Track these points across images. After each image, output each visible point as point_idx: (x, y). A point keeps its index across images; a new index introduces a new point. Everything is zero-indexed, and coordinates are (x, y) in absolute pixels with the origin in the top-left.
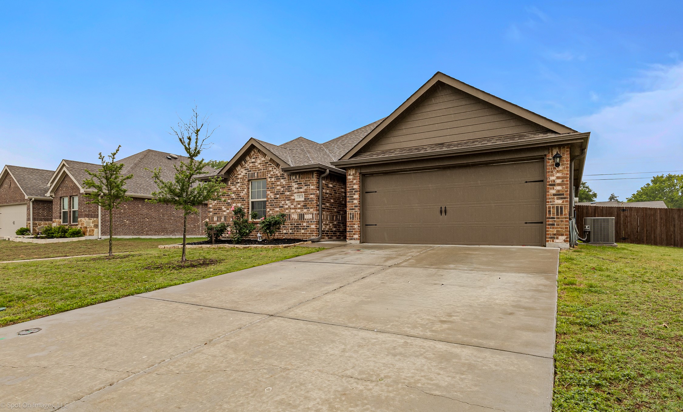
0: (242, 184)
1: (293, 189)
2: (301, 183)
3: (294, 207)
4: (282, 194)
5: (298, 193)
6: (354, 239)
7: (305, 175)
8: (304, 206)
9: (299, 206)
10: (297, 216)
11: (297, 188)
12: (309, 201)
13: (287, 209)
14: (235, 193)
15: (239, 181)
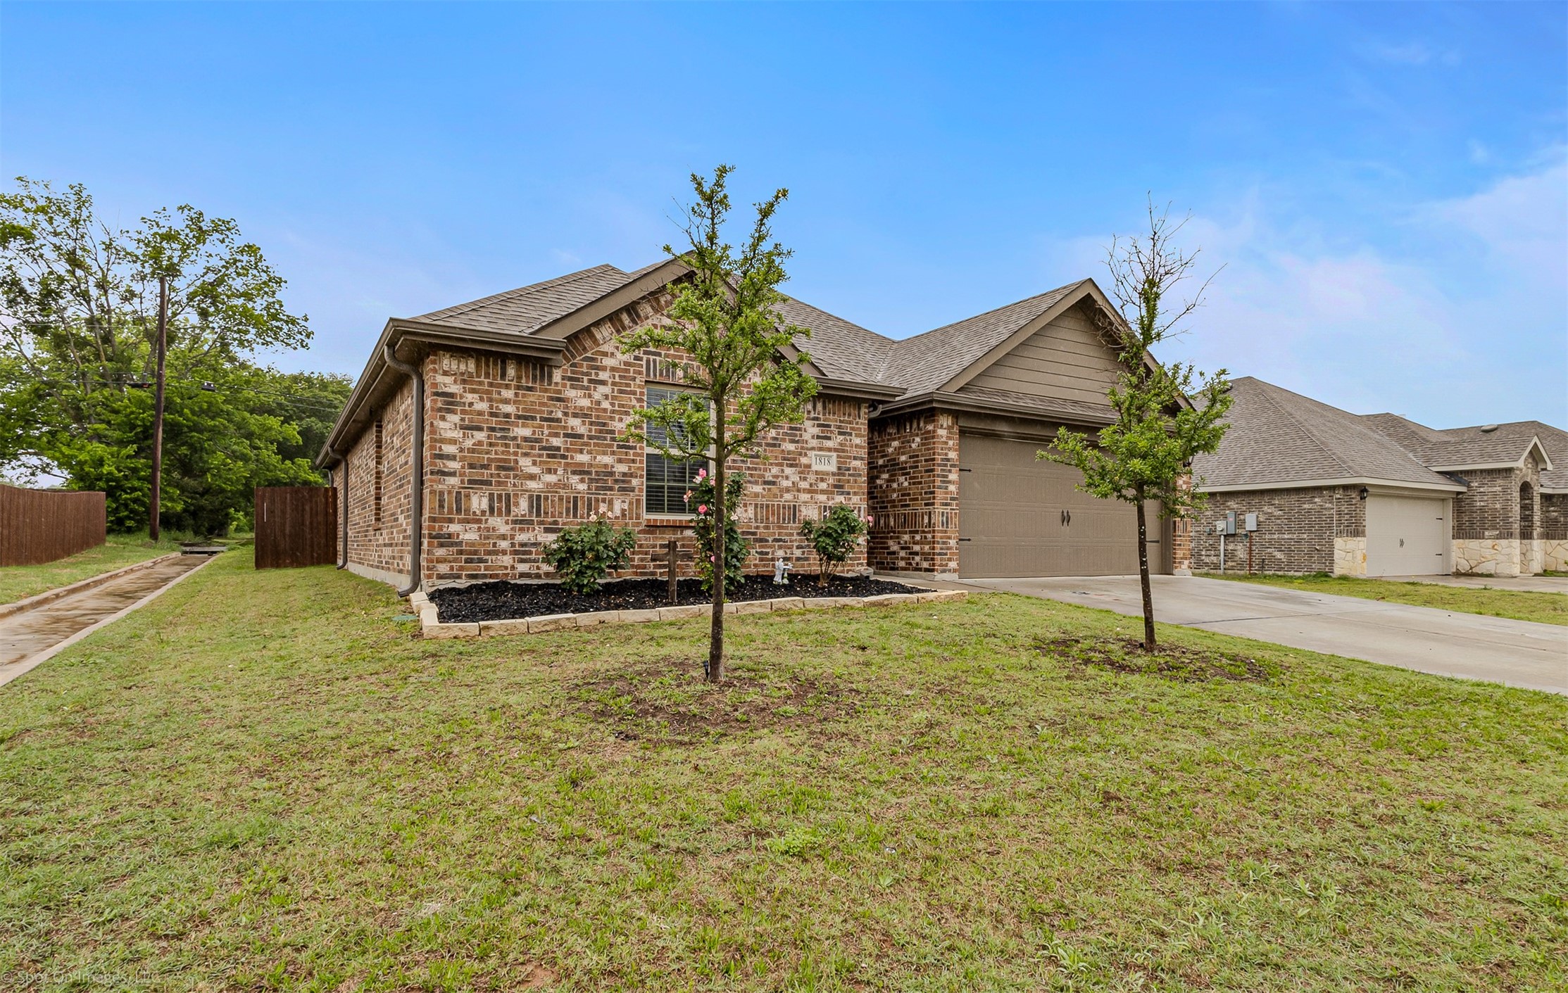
0: (621, 392)
1: (806, 436)
2: (829, 426)
3: (808, 487)
4: (774, 445)
5: (821, 449)
6: (950, 571)
7: (839, 404)
8: (835, 486)
9: (823, 486)
10: (816, 512)
11: (818, 437)
12: (849, 475)
13: (788, 490)
14: (586, 416)
15: (603, 376)
